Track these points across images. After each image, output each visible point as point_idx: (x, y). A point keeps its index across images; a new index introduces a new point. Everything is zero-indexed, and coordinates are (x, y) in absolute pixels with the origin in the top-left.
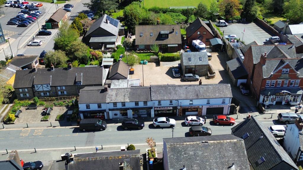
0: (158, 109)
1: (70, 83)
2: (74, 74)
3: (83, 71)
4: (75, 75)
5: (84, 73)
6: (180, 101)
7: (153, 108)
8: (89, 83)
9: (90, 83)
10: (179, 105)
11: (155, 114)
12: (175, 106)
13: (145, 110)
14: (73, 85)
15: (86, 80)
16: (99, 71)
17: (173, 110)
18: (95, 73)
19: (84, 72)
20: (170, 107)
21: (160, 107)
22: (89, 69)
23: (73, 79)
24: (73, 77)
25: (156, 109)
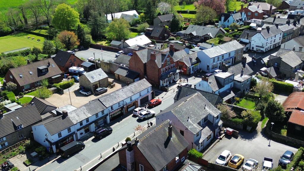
0: (112, 114)
1: (10, 131)
2: (10, 120)
3: (17, 114)
4: (11, 122)
5: (19, 117)
8: (29, 123)
9: (31, 122)
10: (124, 104)
11: (110, 119)
12: (122, 106)
13: (102, 120)
14: (14, 131)
15: (25, 121)
16: (33, 109)
17: (121, 110)
18: (30, 112)
19: (19, 115)
20: (119, 108)
21: (113, 112)
22: (22, 111)
23: (11, 126)
24: (10, 124)
25: (110, 114)
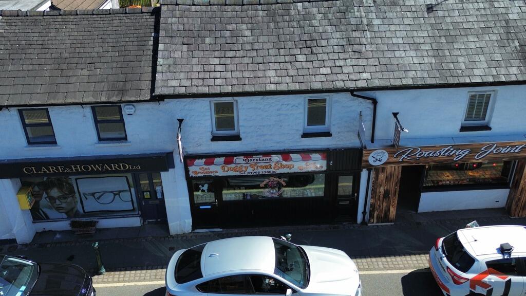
0: (218, 169)
6: (388, 102)
7: (179, 160)
10: (378, 134)
11: (195, 209)
12: (351, 141)
13: (119, 183)
17: (331, 177)
20: (305, 153)
21: (229, 157)
25: (198, 168)
